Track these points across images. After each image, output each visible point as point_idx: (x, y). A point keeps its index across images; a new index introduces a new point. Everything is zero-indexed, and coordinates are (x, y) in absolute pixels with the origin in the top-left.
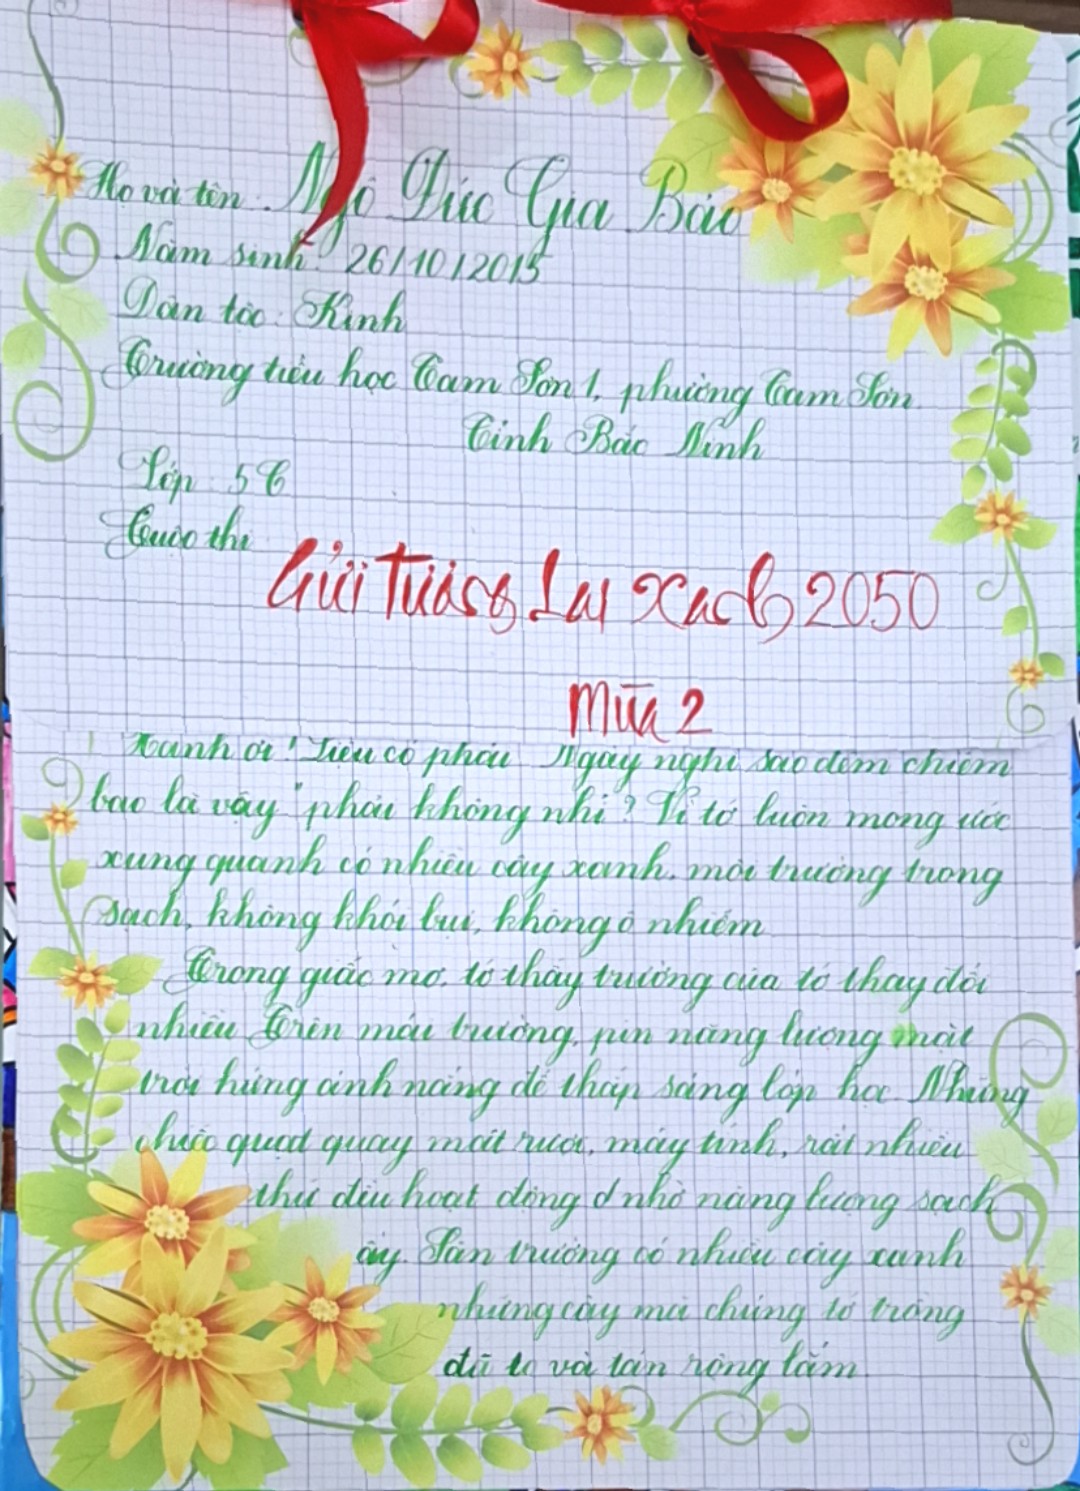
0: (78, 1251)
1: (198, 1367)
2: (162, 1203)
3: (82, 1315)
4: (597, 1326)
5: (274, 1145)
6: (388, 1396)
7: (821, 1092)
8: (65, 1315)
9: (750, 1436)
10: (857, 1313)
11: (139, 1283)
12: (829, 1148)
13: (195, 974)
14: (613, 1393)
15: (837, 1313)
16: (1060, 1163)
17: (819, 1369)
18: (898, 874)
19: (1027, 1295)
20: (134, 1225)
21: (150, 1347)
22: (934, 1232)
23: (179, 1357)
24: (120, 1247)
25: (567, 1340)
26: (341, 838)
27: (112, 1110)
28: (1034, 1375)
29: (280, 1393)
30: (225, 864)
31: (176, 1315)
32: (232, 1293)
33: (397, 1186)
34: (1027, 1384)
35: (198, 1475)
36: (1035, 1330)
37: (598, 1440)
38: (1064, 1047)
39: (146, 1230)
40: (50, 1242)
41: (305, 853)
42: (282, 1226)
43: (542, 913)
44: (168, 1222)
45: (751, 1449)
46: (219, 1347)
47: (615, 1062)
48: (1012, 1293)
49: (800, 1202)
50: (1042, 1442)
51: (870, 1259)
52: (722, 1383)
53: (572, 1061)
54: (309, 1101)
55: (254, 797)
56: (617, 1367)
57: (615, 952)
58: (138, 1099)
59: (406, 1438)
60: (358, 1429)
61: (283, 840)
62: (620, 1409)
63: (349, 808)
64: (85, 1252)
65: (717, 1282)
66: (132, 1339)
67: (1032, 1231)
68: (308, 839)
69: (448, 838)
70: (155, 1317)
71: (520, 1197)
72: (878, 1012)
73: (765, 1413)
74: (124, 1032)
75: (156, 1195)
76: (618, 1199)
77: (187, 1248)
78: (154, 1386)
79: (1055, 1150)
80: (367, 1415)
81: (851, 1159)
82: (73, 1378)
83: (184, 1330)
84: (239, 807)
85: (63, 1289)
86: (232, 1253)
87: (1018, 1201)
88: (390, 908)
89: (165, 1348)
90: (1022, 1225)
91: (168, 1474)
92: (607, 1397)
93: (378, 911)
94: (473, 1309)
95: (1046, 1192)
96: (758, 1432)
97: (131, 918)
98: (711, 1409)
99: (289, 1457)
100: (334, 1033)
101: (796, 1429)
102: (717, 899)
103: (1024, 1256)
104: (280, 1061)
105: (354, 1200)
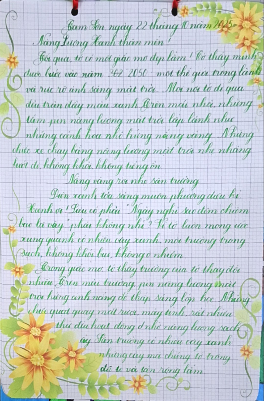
0: (15, 338)
1: (43, 368)
2: (34, 327)
3: (15, 354)
4: (138, 359)
5: (61, 312)
6: (87, 376)
7: (196, 299)
8: (12, 355)
9: (175, 388)
10: (203, 357)
11: (29, 347)
12: (198, 314)
13: (43, 269)
14: (142, 376)
15: (198, 357)
16: (257, 318)
17: (193, 371)
18: (218, 241)
19: (247, 353)
20: (28, 332)
21: (31, 363)
22: (224, 336)
23: (38, 365)
24: (24, 337)
25: (131, 363)
26: (78, 233)
27: (23, 303)
28: (248, 374)
29: (61, 375)
30: (50, 241)
31: (37, 355)
32: (50, 350)
33: (90, 323)
34: (246, 376)
35: (42, 394)
36: (248, 362)
37: (138, 388)
38: (260, 287)
39: (30, 333)
40: (9, 336)
41: (70, 237)
42: (62, 333)
43: (127, 252)
44: (36, 332)
45: (175, 392)
46: (47, 363)
47: (145, 292)
48: (243, 352)
49: (189, 328)
50: (249, 391)
51: (207, 343)
52: (168, 375)
53: (134, 291)
54: (69, 301)
55: (58, 223)
56: (143, 370)
57: (145, 262)
58: (29, 300)
59: (91, 387)
60: (80, 384)
61: (64, 234)
62: (143, 381)
63: (80, 226)
64: (17, 339)
65: (168, 349)
66: (27, 361)
67: (249, 336)
68: (70, 233)
69: (104, 233)
70: (32, 355)
71: (120, 326)
72: (212, 278)
73: (179, 383)
74: (26, 284)
75: (33, 325)
76: (144, 327)
77: (40, 338)
78: (32, 372)
79: (256, 314)
80: (82, 380)
81: (203, 317)
82: (13, 370)
83: (39, 359)
84: (54, 226)
85: (11, 348)
86: (51, 339)
87: (246, 328)
88: (90, 251)
89: (35, 363)
90: (246, 334)
91: (35, 394)
92: (140, 378)
93: (87, 252)
94: (108, 355)
95: (253, 326)
96: (177, 387)
97: (27, 254)
98: (166, 381)
99: (63, 391)
100: (76, 284)
101: (187, 387)
102: (172, 248)
103: (246, 343)
104: (63, 291)
105: (80, 326)
